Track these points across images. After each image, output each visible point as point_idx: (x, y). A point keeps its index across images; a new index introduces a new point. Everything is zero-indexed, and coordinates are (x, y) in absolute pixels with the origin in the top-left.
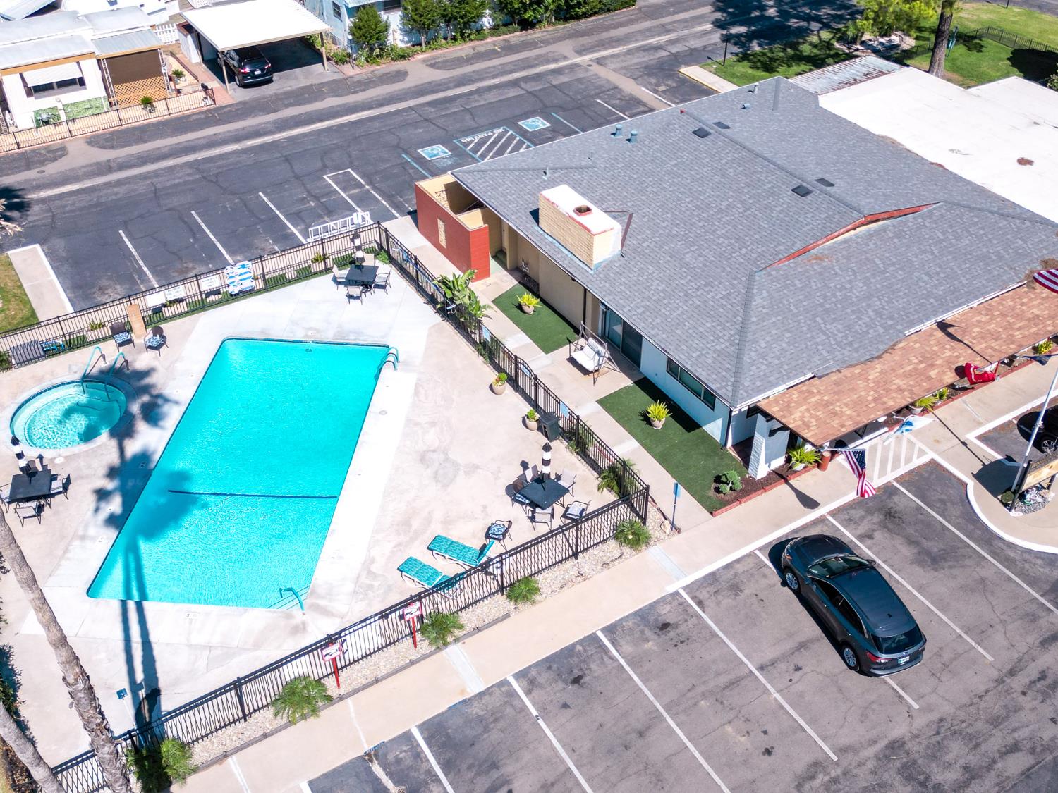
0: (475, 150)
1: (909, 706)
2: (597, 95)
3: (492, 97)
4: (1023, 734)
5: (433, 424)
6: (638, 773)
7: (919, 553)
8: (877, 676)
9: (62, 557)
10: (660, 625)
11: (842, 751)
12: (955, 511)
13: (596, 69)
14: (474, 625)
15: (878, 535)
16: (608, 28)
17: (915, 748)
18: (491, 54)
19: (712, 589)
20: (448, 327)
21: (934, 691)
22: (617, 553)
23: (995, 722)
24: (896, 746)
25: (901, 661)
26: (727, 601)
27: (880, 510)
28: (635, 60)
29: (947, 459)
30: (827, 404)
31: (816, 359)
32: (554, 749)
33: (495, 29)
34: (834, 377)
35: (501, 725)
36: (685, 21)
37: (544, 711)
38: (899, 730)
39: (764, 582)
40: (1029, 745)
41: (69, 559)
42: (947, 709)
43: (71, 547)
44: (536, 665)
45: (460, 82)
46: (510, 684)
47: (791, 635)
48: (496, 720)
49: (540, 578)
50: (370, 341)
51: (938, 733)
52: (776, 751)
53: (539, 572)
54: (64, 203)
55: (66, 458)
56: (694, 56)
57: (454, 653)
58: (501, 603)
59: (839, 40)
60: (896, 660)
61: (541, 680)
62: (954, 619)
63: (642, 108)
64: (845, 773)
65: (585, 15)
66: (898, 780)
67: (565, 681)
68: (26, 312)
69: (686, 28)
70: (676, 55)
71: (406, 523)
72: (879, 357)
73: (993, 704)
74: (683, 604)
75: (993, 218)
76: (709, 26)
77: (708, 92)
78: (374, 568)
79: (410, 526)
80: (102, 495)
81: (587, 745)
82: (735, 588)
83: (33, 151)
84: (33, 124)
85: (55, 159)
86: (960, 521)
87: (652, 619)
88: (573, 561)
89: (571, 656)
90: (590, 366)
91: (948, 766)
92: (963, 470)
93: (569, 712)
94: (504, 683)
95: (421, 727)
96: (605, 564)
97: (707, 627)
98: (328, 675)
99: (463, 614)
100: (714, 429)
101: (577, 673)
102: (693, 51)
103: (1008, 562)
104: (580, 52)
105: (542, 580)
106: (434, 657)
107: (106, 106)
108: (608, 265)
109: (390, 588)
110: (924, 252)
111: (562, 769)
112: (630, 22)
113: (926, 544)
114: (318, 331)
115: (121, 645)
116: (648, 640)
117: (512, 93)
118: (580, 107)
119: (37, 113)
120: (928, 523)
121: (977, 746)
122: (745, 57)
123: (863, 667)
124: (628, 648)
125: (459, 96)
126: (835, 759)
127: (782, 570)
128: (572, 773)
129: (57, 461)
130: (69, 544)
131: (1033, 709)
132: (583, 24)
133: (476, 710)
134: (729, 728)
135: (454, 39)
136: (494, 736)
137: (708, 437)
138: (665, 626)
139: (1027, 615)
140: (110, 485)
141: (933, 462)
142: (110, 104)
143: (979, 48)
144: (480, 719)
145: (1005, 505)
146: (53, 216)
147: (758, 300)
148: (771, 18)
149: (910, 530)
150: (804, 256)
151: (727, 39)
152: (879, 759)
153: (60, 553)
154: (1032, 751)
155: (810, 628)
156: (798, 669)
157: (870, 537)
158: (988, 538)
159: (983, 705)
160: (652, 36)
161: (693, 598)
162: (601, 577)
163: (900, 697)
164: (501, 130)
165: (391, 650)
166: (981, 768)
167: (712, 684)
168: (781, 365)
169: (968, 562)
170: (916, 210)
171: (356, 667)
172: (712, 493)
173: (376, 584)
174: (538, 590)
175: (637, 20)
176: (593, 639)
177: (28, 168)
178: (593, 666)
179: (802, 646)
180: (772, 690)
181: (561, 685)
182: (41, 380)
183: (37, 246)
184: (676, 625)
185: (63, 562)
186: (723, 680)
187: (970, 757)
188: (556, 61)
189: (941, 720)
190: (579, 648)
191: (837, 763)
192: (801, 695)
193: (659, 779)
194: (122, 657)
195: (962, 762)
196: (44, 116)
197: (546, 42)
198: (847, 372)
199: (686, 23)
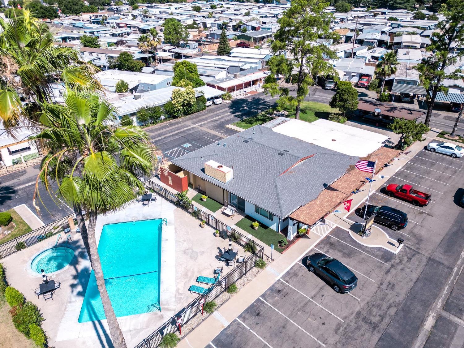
0: (171, 155)
1: (358, 300)
2: (203, 135)
3: (171, 139)
4: (391, 301)
5: (185, 241)
6: (287, 340)
7: (343, 254)
8: (347, 293)
9: (65, 310)
10: (277, 291)
11: (344, 318)
12: (348, 240)
13: (200, 128)
14: (219, 304)
15: (330, 251)
16: (200, 116)
17: (364, 313)
18: (166, 127)
19: (289, 277)
20: (180, 210)
21: (363, 294)
22: (257, 271)
23: (383, 299)
24: (359, 313)
25: (353, 286)
26: (295, 280)
27: (328, 243)
28: (211, 125)
29: (340, 225)
30: (309, 213)
31: (300, 201)
32: (259, 339)
33: (165, 119)
34: (307, 205)
35: (239, 334)
36: (222, 112)
37: (251, 327)
38: (358, 308)
39: (303, 271)
40: (394, 305)
41: (67, 311)
42: (368, 299)
43: (67, 307)
44: (243, 312)
45: (159, 135)
46: (237, 321)
47: (317, 286)
48: (237, 334)
49: (236, 283)
50: (155, 218)
51: (369, 307)
52: (325, 323)
53: (235, 282)
54: (30, 189)
55: (56, 275)
56: (228, 122)
57: (216, 314)
58: (226, 295)
59: (267, 114)
60: (351, 286)
61: (247, 317)
62: (360, 271)
63: (218, 138)
64: (348, 325)
65: (192, 113)
66: (363, 324)
67: (255, 316)
68: (26, 227)
69: (223, 114)
70: (223, 122)
71: (186, 274)
72: (317, 198)
73: (380, 295)
74: (282, 283)
75: (333, 156)
76: (229, 113)
77: (236, 132)
78: (180, 291)
79: (188, 275)
80: (73, 286)
81: (269, 335)
82: (296, 275)
83: (14, 173)
84: (12, 164)
85: (23, 175)
86: (351, 242)
87: (274, 290)
88: (244, 277)
89: (254, 307)
90: (230, 214)
91: (375, 316)
92: (346, 228)
93: (259, 325)
94: (235, 321)
95: (213, 342)
96: (255, 275)
97: (292, 289)
98: (176, 331)
99: (215, 301)
100: (274, 227)
101: (257, 312)
102: (227, 121)
103: (368, 252)
104: (194, 123)
105: (237, 284)
106: (210, 317)
107: (38, 155)
108: (231, 182)
109: (187, 297)
110: (318, 167)
111: (263, 345)
112: (206, 114)
113: (344, 251)
114: (136, 217)
115: (97, 338)
116: (275, 297)
117: (177, 137)
118: (199, 139)
119: (13, 160)
120: (342, 245)
121: (380, 308)
122: (243, 121)
123: (342, 291)
124: (270, 300)
125: (160, 140)
126: (343, 321)
127: (308, 267)
128: (267, 345)
129: (53, 277)
130: (66, 305)
131: (391, 294)
132: (192, 116)
133: (229, 332)
134: (309, 319)
135: (153, 123)
136: (238, 339)
137: (272, 230)
138: (279, 291)
139: (378, 266)
140: (75, 282)
141: (337, 227)
142: (40, 155)
143: (306, 113)
144: (231, 334)
145: (361, 236)
146: (27, 194)
147: (279, 186)
148: (246, 110)
149: (338, 248)
150: (287, 172)
151: (236, 116)
152: (355, 319)
153: (63, 309)
154: (395, 306)
155: (322, 283)
156: (323, 296)
157: (328, 252)
158: (360, 246)
159: (377, 295)
160: (214, 117)
161: (285, 280)
162: (254, 280)
163: (354, 298)
164: (177, 148)
165: (195, 318)
166: (384, 314)
167: (299, 306)
168: (291, 204)
169: (357, 254)
170: (312, 156)
171: (185, 326)
172: (279, 247)
173: (182, 297)
174: (237, 288)
175: (208, 113)
176: (258, 300)
177: (13, 179)
178: (262, 309)
179: (321, 289)
180: (318, 304)
181: (253, 317)
182: (38, 250)
183: (24, 204)
184: (283, 290)
185: (66, 312)
186: (302, 304)
187: (380, 312)
188: (187, 127)
189: (368, 303)
190: (255, 304)
191: (344, 323)
192: (326, 304)
193: (294, 341)
194: (98, 342)
195: (378, 314)
196: (16, 161)
197: (183, 122)
198: (310, 203)
199: (223, 113)
